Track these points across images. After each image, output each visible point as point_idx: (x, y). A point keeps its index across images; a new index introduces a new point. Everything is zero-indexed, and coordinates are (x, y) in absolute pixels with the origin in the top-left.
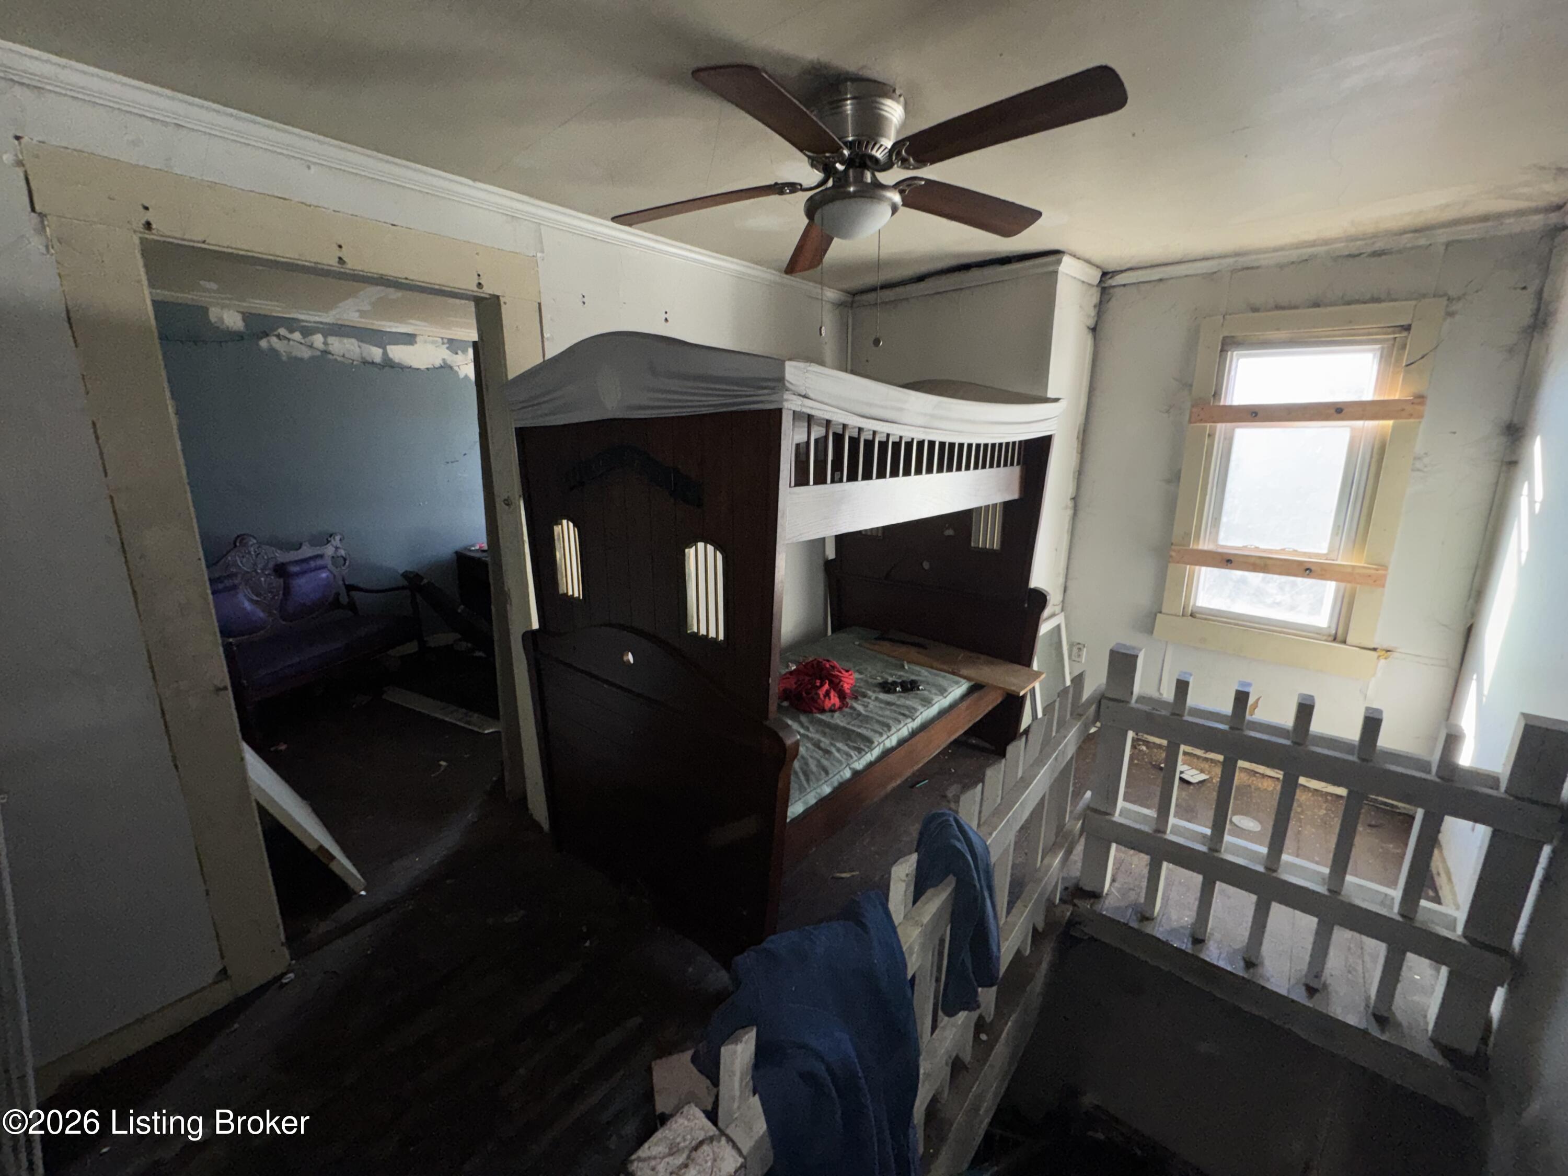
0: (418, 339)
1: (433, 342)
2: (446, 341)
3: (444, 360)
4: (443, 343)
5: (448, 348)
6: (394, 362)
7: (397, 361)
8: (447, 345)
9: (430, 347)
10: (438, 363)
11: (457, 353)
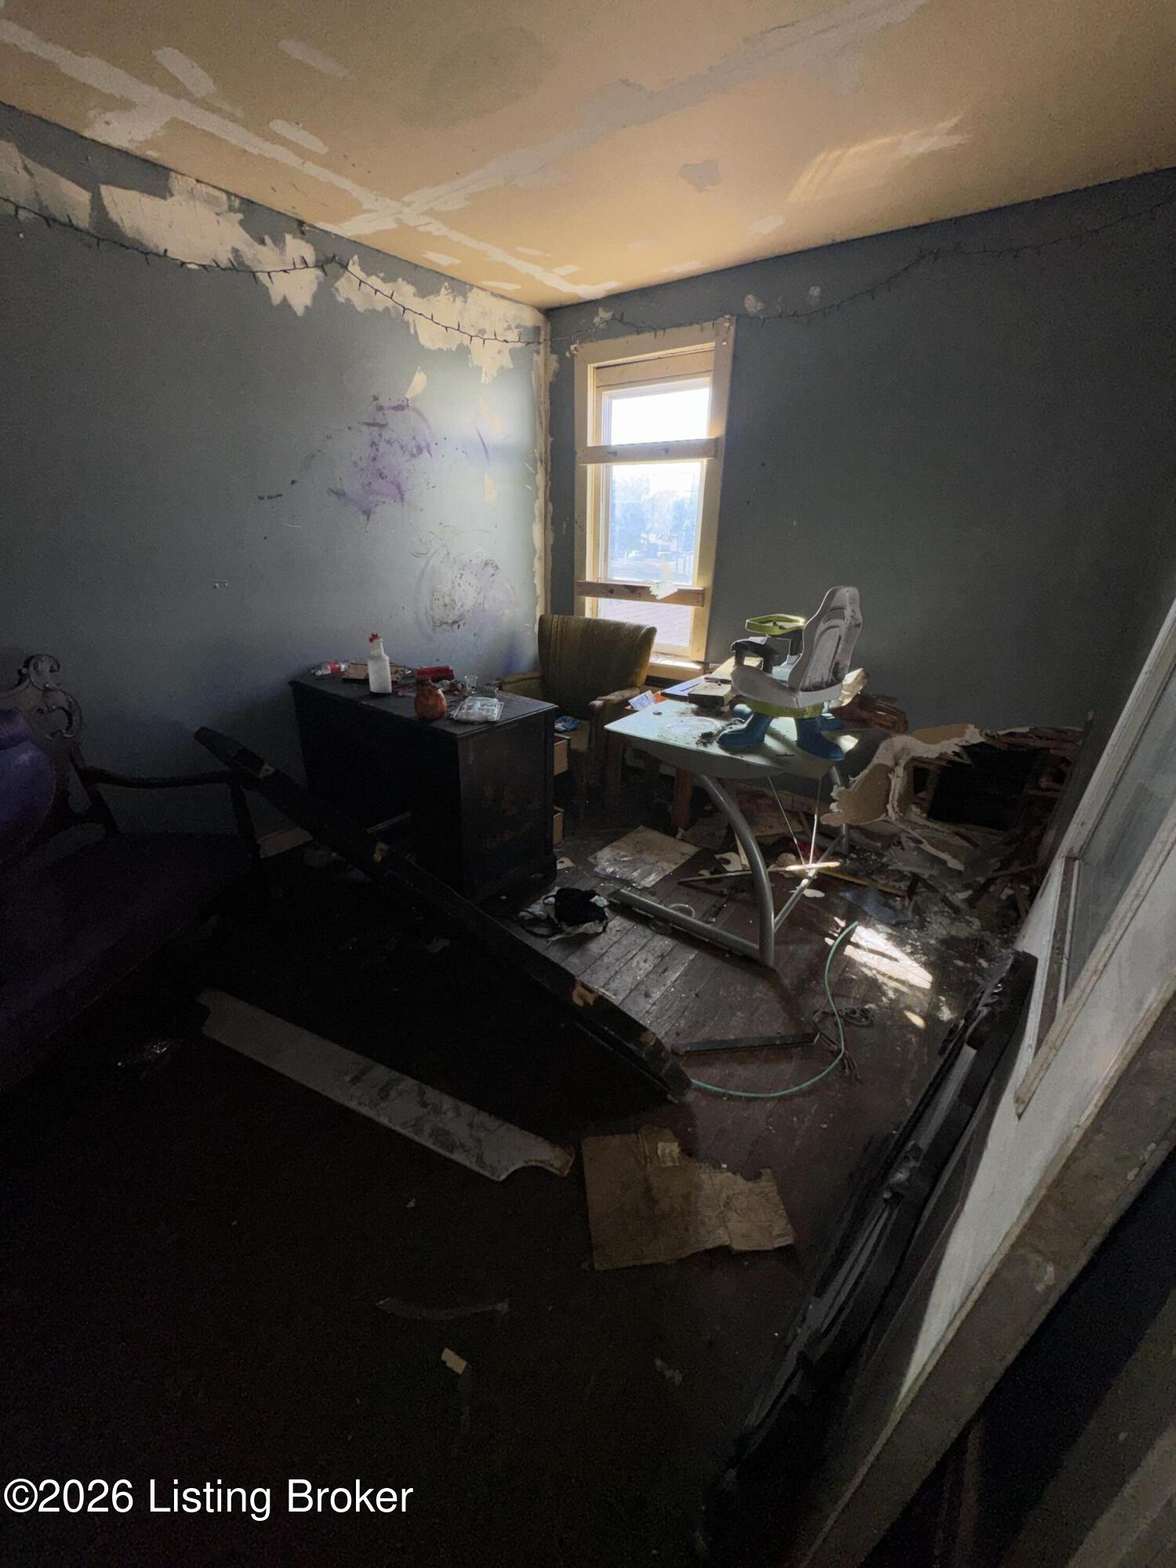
0: (177, 183)
1: (210, 201)
2: (237, 203)
3: (235, 251)
4: (231, 209)
5: (241, 223)
6: (123, 235)
7: (129, 233)
8: (240, 216)
9: (204, 214)
10: (224, 257)
11: (262, 242)
